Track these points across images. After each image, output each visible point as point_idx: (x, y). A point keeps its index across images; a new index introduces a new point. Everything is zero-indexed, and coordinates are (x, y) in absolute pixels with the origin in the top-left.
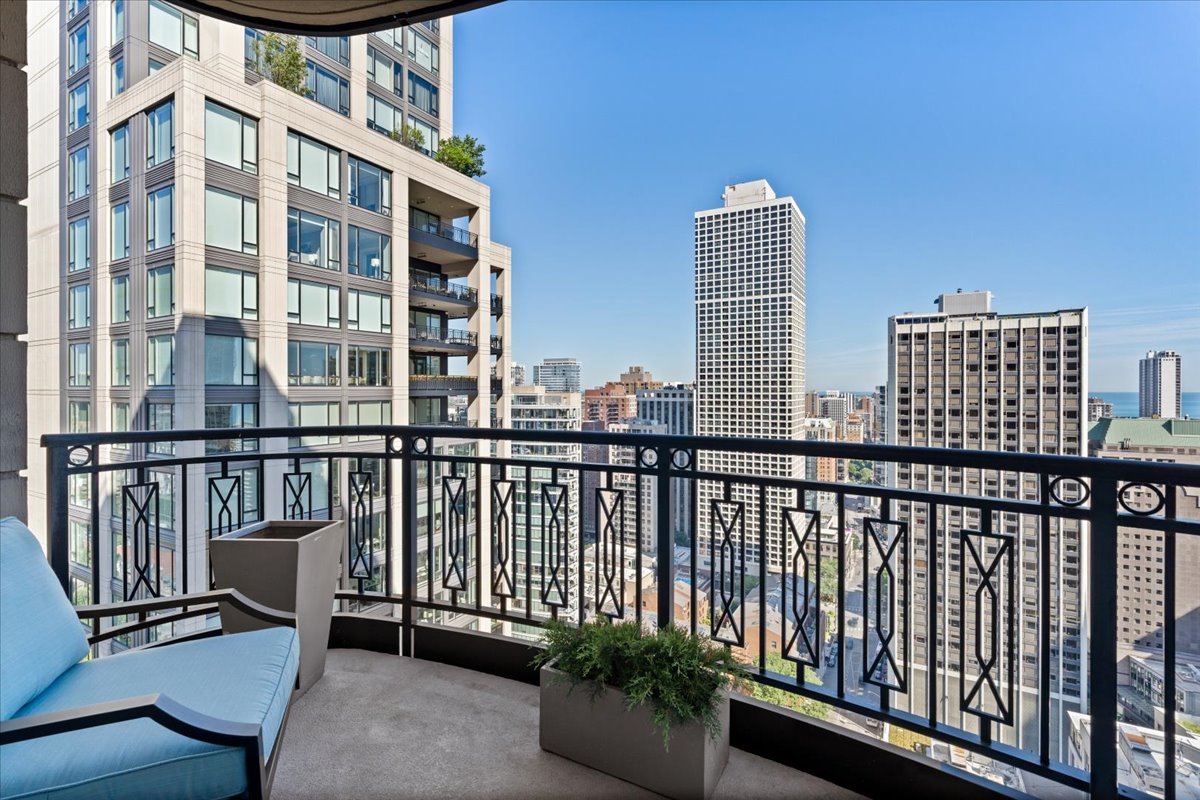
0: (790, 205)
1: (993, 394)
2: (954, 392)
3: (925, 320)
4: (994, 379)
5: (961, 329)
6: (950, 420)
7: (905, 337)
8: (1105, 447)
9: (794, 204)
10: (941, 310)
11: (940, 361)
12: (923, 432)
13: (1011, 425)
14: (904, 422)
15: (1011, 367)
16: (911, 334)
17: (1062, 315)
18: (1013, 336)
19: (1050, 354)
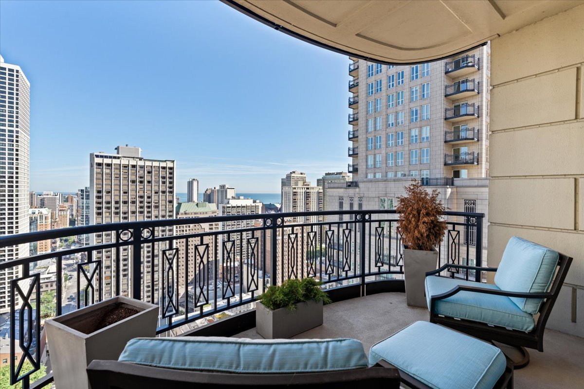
0: (17, 71)
1: (141, 194)
2: (125, 193)
3: (110, 157)
4: (142, 187)
5: (128, 164)
6: (122, 206)
7: (99, 164)
8: (180, 214)
9: (20, 71)
10: (118, 153)
11: (118, 178)
12: (109, 212)
13: (149, 207)
14: (99, 208)
15: (149, 182)
16: (103, 163)
17: (167, 162)
18: (150, 169)
19: (164, 178)
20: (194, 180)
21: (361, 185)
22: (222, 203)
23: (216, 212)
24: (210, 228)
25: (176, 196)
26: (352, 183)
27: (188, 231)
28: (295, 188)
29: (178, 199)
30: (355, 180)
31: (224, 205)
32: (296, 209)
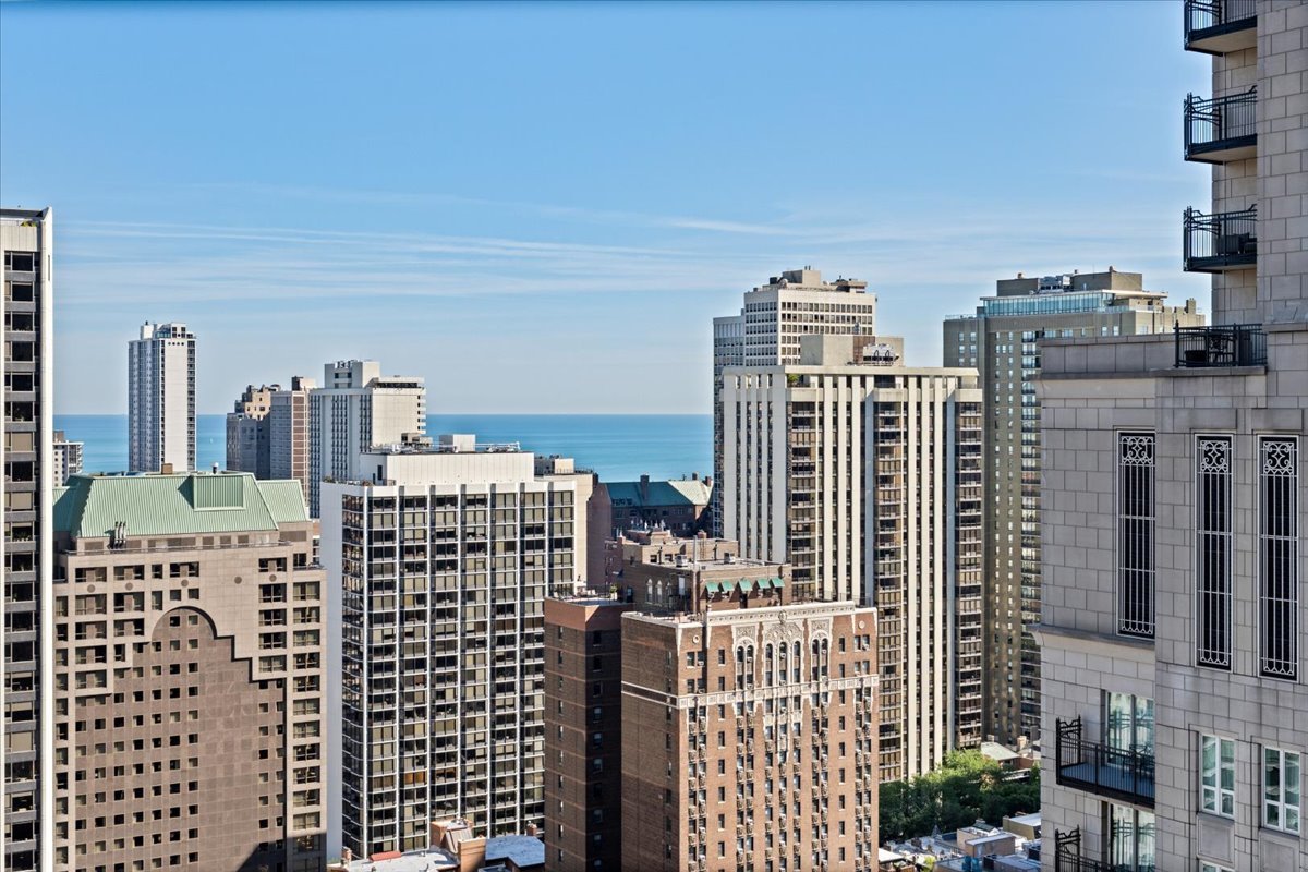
8: (81, 546)
20: (167, 331)
21: (1280, 352)
22: (341, 475)
23: (301, 536)
24: (267, 637)
25: (57, 434)
26: (1214, 335)
27: (130, 652)
28: (802, 381)
29: (69, 453)
30: (1233, 318)
31: (353, 491)
32: (809, 512)
